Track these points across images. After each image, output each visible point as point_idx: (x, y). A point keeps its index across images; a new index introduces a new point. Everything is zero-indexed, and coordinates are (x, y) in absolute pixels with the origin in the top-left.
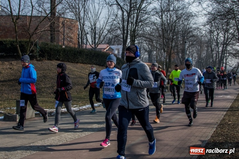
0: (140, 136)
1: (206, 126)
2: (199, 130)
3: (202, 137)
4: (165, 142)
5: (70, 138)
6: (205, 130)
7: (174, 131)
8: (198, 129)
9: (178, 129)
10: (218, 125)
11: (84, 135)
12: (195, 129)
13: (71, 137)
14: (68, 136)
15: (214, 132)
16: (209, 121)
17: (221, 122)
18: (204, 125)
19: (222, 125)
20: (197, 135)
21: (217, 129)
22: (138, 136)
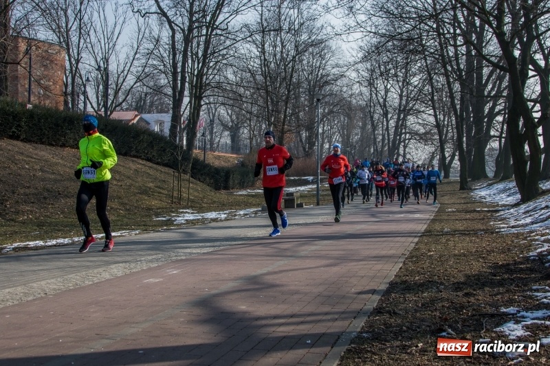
0: (227, 280)
1: (380, 260)
2: (365, 266)
3: (374, 277)
4: (292, 288)
5: (54, 289)
6: (379, 267)
7: (309, 270)
8: (361, 265)
9: (318, 267)
10: (406, 259)
11: (90, 283)
12: (355, 265)
13: (55, 287)
14: (48, 285)
15: (401, 268)
16: (384, 253)
17: (411, 253)
18: (374, 259)
19: (414, 257)
20: (363, 275)
21: (404, 263)
22: (223, 280)
